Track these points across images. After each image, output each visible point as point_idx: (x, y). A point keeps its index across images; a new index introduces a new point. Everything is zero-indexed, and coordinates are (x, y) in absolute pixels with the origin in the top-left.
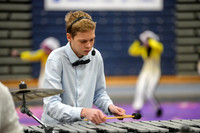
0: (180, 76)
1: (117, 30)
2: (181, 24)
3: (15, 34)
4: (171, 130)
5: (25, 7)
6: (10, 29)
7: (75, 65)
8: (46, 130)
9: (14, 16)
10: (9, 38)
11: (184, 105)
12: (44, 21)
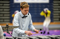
0: (54, 22)
1: (35, 9)
2: (55, 7)
3: (5, 10)
4: (52, 38)
5: (8, 2)
6: (3, 9)
7: (23, 17)
8: (14, 38)
9: (5, 5)
10: (3, 11)
11: (56, 31)
12: (14, 6)
